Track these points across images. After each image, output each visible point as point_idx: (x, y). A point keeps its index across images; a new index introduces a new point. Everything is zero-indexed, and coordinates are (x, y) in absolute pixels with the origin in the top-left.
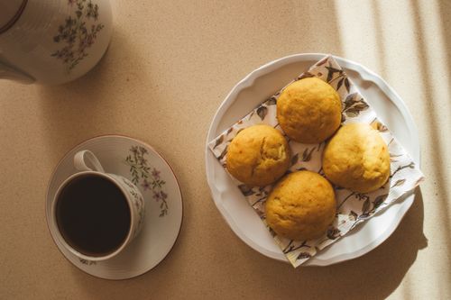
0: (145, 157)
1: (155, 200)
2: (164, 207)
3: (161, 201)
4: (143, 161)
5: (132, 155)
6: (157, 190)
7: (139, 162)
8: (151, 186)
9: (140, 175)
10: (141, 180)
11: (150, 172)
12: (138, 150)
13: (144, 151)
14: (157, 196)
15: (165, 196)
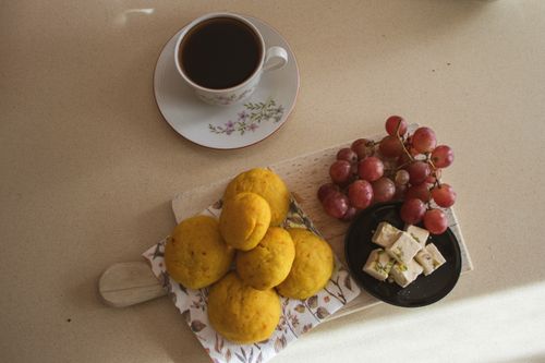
0: (272, 120)
1: (227, 122)
2: (218, 130)
3: (224, 128)
4: (268, 117)
5: (277, 107)
6: (237, 126)
7: (268, 113)
8: (241, 121)
9: (255, 111)
10: (249, 112)
11: (256, 122)
12: (279, 114)
13: (278, 119)
14: (231, 125)
15: (229, 133)
